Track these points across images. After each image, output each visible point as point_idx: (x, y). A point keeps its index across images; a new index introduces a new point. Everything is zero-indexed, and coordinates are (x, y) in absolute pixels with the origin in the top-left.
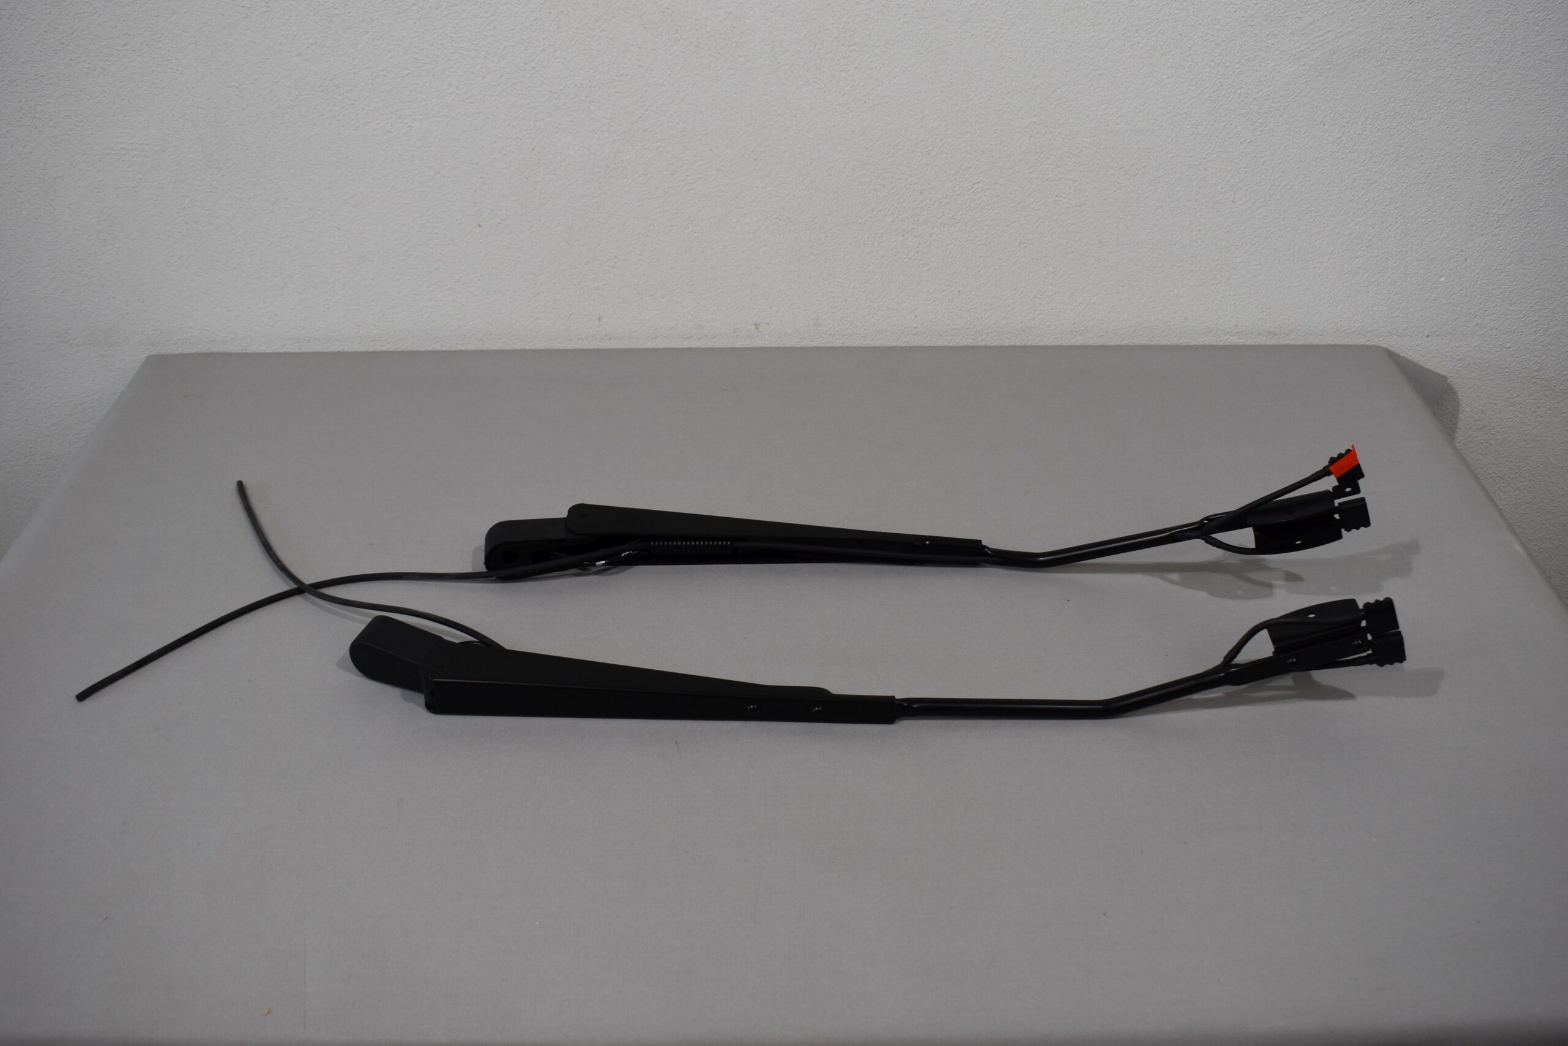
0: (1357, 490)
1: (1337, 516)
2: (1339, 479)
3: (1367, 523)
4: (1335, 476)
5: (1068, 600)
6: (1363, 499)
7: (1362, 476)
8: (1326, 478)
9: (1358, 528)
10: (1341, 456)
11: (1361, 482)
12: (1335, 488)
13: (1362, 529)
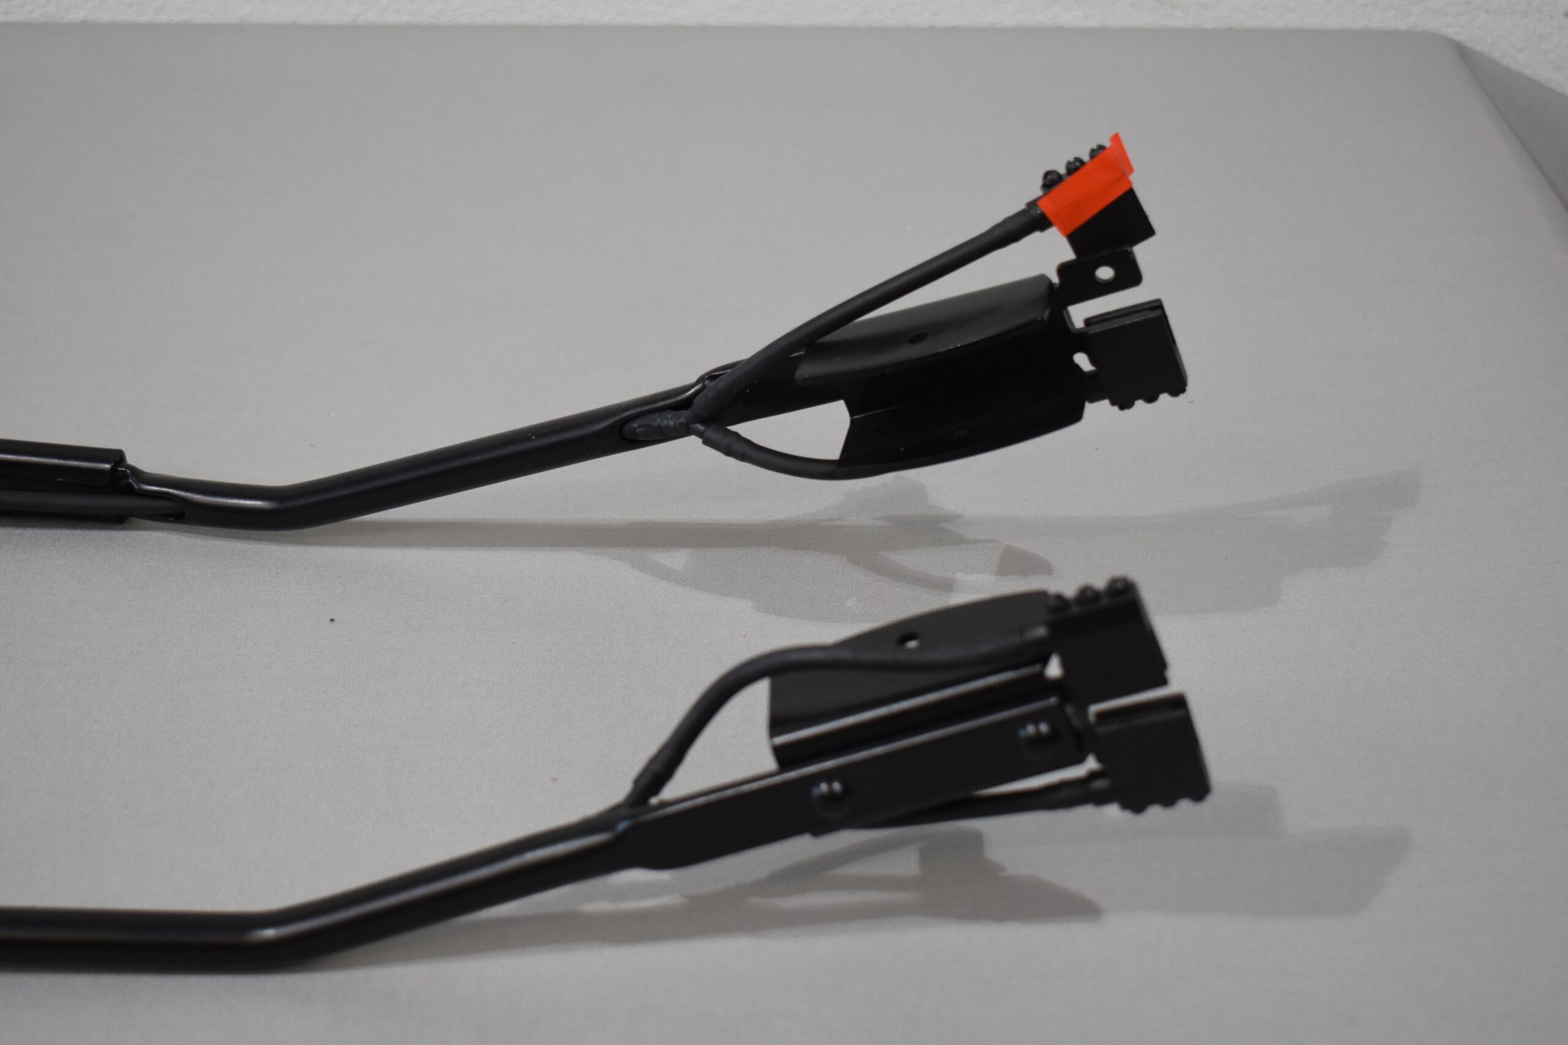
0: (1129, 276)
1: (1082, 360)
2: (1074, 239)
3: (1176, 384)
4: (1062, 230)
5: (332, 620)
6: (1157, 306)
7: (1146, 231)
8: (1035, 238)
9: (1151, 399)
10: (1075, 166)
11: (1142, 252)
12: (1064, 270)
13: (1164, 397)
